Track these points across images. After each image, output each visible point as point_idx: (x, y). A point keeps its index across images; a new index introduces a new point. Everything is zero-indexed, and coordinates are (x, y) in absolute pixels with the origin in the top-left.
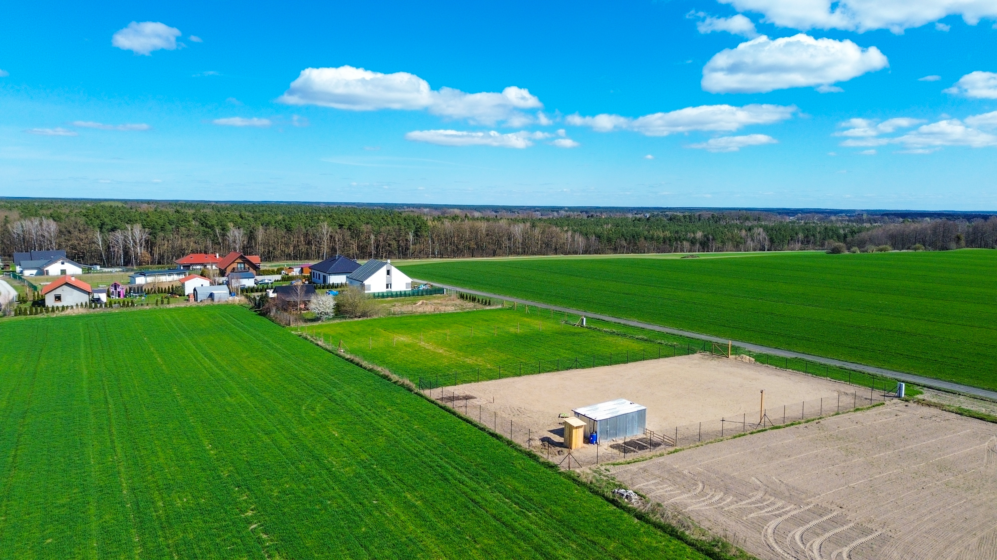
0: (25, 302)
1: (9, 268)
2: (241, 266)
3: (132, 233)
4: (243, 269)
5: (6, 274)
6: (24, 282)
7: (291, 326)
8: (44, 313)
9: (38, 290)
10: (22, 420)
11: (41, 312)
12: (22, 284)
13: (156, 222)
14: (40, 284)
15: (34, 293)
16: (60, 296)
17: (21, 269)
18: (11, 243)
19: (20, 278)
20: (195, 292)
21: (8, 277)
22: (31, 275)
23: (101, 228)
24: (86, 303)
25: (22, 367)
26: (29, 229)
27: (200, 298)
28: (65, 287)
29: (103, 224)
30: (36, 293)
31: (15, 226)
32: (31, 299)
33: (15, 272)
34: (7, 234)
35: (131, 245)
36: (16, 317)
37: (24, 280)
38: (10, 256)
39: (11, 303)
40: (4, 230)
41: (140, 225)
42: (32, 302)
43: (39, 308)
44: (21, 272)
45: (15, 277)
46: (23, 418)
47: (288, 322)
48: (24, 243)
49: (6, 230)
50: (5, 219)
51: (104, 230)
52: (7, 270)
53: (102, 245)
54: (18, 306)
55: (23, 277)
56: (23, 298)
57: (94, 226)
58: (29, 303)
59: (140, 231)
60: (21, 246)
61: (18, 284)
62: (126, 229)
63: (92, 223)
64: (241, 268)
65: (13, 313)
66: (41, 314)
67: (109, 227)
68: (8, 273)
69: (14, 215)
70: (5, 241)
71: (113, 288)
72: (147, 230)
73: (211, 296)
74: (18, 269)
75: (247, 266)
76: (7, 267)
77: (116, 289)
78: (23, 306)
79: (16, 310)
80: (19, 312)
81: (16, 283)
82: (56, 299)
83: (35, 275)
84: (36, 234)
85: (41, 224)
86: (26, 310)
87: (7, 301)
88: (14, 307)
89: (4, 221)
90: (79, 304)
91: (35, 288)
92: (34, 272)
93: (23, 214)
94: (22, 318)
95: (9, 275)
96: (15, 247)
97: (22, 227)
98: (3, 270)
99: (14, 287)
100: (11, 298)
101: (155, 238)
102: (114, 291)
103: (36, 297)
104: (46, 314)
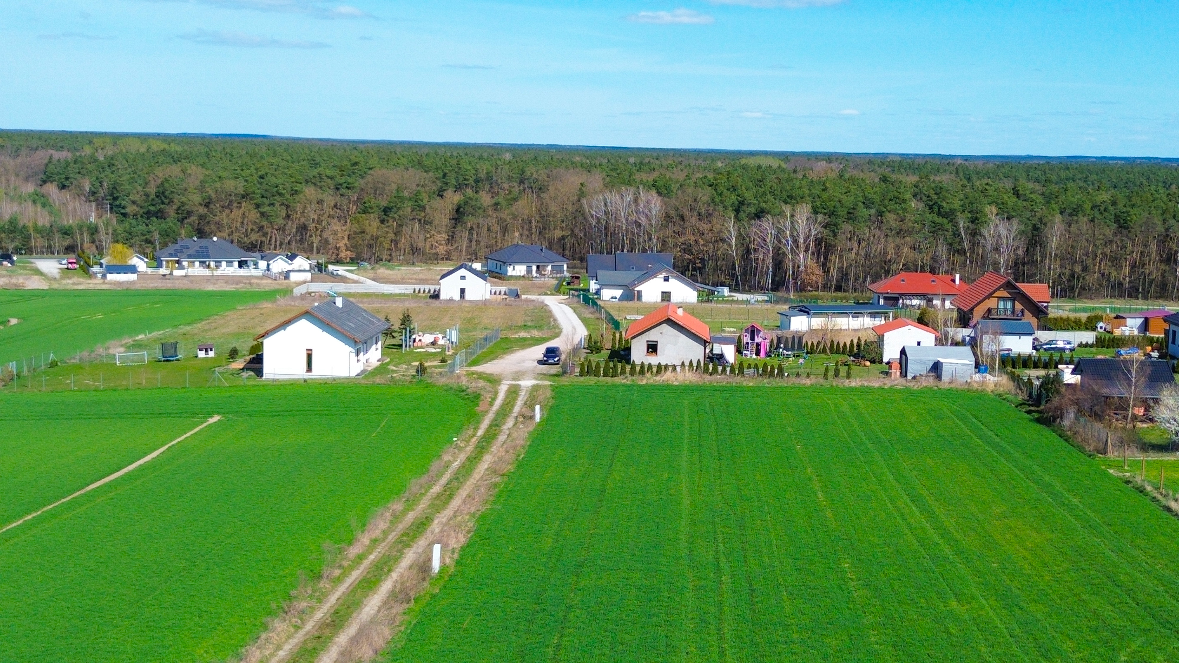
0: (598, 350)
1: (580, 284)
2: (1005, 305)
3: (792, 223)
4: (1009, 313)
5: (573, 295)
6: (601, 311)
7: (1109, 455)
8: (628, 375)
9: (621, 329)
10: (575, 579)
11: (623, 372)
12: (597, 315)
13: (840, 201)
14: (626, 318)
15: (614, 335)
16: (656, 345)
17: (598, 287)
18: (585, 235)
19: (595, 304)
20: (904, 357)
21: (576, 299)
22: (612, 298)
23: (737, 211)
24: (699, 362)
25: (583, 477)
26: (617, 209)
27: (913, 369)
28: (665, 327)
29: (742, 203)
30: (618, 335)
31: (594, 202)
32: (609, 345)
33: (588, 290)
34: (581, 218)
35: (789, 248)
36: (582, 379)
37: (601, 308)
38: (582, 260)
39: (575, 351)
40: (577, 211)
41: (809, 206)
42: (609, 351)
43: (620, 365)
44: (598, 292)
45: (586, 300)
46: (577, 575)
47: (1101, 446)
48: (606, 235)
49: (580, 211)
50: (580, 189)
51: (742, 215)
52: (576, 287)
53: (736, 245)
54: (586, 358)
55: (599, 302)
56: (595, 343)
57: (725, 207)
58: (605, 353)
59: (807, 219)
60: (601, 242)
61: (590, 316)
62: (782, 214)
63: (722, 202)
64: (1006, 309)
65: (578, 370)
66: (622, 377)
67: (752, 210)
68: (577, 293)
69: (596, 180)
70: (577, 231)
71: (749, 336)
72: (820, 217)
73: (936, 367)
74: (593, 286)
75: (1018, 306)
76: (576, 281)
77: (752, 339)
78: (595, 358)
79: (582, 365)
80: (588, 370)
81: (587, 313)
82: (648, 350)
83: (619, 300)
84: (627, 220)
85: (636, 200)
86: (598, 365)
87: (570, 347)
88: (580, 359)
89: (578, 193)
90: (687, 363)
91: (616, 325)
92: (618, 293)
93: (608, 179)
94: (591, 380)
95: (579, 296)
96: (592, 244)
97: (606, 205)
98: (569, 287)
99: (584, 320)
100: (576, 341)
101: (835, 235)
102: (750, 341)
103: (617, 344)
104: (630, 378)
